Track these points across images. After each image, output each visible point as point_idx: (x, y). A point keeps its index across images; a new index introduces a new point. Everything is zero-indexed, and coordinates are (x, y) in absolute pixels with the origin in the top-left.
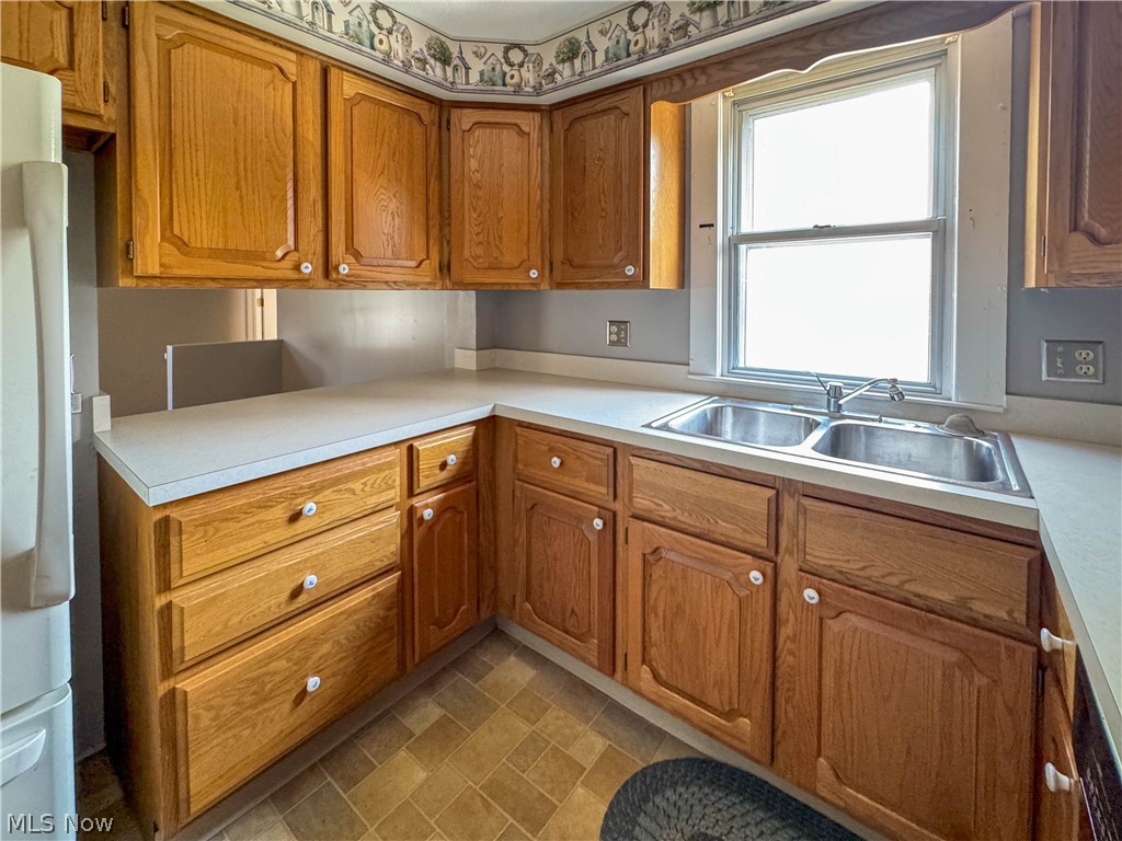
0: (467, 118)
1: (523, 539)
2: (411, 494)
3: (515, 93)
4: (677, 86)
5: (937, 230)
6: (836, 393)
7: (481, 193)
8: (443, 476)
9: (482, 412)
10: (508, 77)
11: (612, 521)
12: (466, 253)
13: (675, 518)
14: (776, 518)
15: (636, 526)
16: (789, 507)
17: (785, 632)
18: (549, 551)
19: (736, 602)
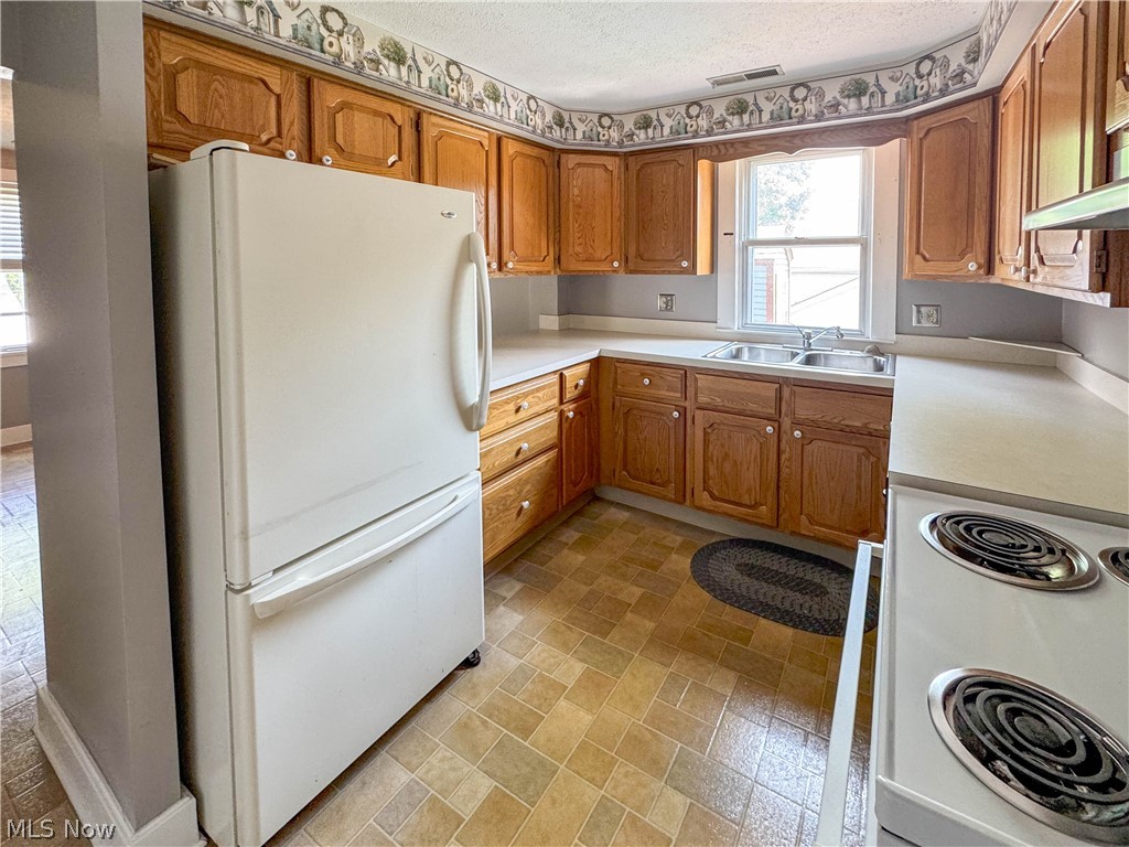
0: (572, 160)
1: (621, 431)
2: (561, 402)
3: (606, 146)
4: (715, 152)
5: (862, 242)
6: (809, 337)
7: (581, 211)
8: (577, 392)
9: (594, 354)
10: (601, 136)
11: (683, 412)
12: (571, 251)
13: (723, 406)
14: (779, 399)
15: (699, 414)
16: (786, 392)
17: (783, 457)
18: (641, 437)
19: (759, 445)
